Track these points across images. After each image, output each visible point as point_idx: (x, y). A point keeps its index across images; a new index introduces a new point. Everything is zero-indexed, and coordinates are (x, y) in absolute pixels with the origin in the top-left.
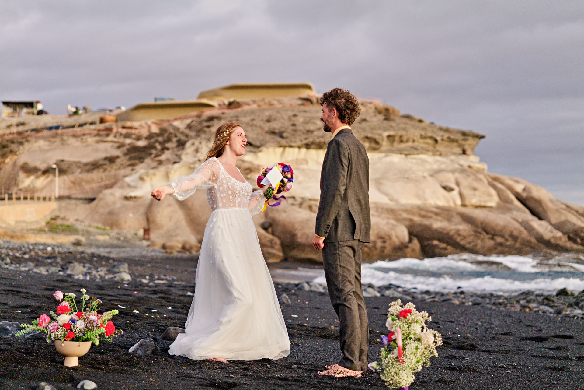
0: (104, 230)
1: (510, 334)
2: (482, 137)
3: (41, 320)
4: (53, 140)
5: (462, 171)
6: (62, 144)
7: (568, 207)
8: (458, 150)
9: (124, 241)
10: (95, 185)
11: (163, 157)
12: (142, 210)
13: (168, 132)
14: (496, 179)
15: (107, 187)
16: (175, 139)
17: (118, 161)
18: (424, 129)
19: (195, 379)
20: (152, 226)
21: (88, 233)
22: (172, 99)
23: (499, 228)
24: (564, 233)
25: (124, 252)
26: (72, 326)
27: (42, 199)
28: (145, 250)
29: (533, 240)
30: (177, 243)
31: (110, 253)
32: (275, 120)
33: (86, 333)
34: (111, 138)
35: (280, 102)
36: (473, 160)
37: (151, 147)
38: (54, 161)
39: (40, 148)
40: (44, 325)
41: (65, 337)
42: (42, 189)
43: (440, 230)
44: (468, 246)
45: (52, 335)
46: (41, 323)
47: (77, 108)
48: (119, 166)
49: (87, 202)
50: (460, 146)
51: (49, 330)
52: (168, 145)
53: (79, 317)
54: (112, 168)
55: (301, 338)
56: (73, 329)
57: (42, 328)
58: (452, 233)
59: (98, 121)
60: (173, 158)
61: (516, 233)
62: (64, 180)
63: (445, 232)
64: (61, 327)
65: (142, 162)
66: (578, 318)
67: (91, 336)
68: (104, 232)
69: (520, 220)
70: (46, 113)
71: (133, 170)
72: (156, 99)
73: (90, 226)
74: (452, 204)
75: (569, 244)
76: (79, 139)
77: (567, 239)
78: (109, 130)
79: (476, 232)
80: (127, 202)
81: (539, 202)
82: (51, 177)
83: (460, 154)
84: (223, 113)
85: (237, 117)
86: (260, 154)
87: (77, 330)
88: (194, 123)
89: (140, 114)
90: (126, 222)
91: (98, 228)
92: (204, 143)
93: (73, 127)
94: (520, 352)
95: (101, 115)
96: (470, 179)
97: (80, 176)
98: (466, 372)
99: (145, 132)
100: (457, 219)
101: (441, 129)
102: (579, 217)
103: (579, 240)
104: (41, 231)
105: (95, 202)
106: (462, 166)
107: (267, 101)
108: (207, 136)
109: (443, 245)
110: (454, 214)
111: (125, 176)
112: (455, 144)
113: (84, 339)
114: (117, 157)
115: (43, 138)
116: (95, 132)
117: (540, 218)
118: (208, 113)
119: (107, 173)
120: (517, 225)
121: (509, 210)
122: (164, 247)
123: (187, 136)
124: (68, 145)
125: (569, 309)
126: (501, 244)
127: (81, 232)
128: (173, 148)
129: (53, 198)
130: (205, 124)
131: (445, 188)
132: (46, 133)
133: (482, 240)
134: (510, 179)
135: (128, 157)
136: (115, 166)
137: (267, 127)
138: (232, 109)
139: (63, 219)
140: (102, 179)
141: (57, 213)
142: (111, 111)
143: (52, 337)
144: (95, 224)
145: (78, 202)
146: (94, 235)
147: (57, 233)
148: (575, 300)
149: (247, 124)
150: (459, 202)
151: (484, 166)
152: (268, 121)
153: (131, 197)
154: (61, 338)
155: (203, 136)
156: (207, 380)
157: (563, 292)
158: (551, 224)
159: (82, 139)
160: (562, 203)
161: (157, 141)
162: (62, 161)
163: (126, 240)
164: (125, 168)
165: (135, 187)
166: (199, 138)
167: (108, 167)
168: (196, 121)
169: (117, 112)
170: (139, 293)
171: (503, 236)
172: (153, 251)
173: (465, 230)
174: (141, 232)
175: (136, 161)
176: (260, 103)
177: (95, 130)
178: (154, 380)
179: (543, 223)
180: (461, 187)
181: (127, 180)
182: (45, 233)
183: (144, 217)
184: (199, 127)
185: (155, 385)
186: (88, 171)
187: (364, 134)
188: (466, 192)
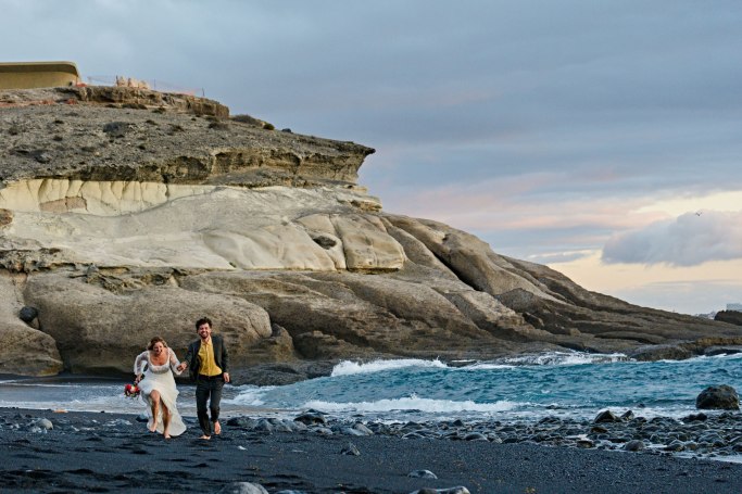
2: (370, 151)
5: (344, 210)
7: (517, 264)
8: (334, 176)
18: (276, 140)
23: (416, 306)
24: (517, 311)
29: (472, 325)
32: (24, 130)
35: (23, 97)
36: (358, 191)
43: (323, 313)
44: (370, 338)
50: (336, 167)
58: (342, 317)
61: (443, 314)
63: (331, 316)
69: (446, 291)
74: (333, 269)
75: (528, 329)
77: (523, 321)
79: (380, 314)
81: (473, 260)
83: (337, 182)
96: (358, 225)
100: (347, 294)
101: (303, 140)
102: (536, 281)
103: (541, 322)
106: (342, 202)
109: (329, 338)
110: (342, 286)
112: (328, 166)
117: (477, 288)
120: (445, 301)
121: (428, 275)
126: (421, 333)
131: (318, 241)
133: (392, 327)
137: (12, 142)
150: (342, 263)
151: (378, 202)
152: (13, 132)
158: (495, 296)
160: (509, 260)
171: (423, 320)
173: (362, 312)
179: (484, 295)
180: (345, 238)
187: (179, 153)
188: (354, 246)
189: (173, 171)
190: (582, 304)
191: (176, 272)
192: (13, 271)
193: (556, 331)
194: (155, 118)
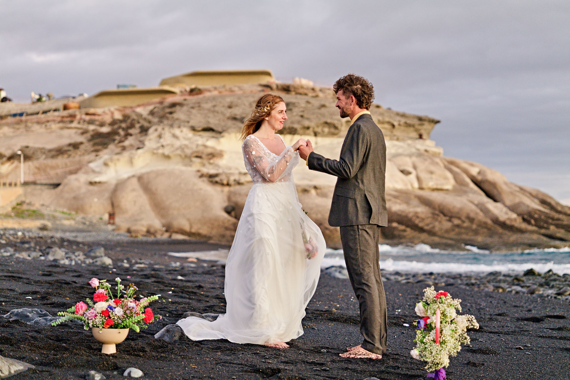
0: (69, 214)
1: (504, 314)
2: (438, 122)
3: (78, 308)
4: (17, 126)
5: (419, 155)
6: (27, 131)
7: (521, 189)
8: (415, 135)
9: (89, 226)
10: (59, 171)
11: (127, 143)
12: (107, 195)
13: (131, 119)
14: (452, 163)
15: (72, 173)
16: (138, 126)
17: (82, 147)
18: (382, 114)
19: (235, 365)
20: (117, 211)
21: (54, 217)
22: (134, 86)
23: (456, 210)
24: (519, 215)
25: (90, 236)
26: (110, 313)
27: (7, 185)
28: (110, 234)
29: (489, 222)
30: (141, 227)
31: (76, 237)
32: (236, 106)
33: (125, 320)
34: (74, 125)
35: (240, 88)
36: (429, 144)
37: (114, 133)
38: (19, 147)
39: (4, 134)
40: (81, 312)
41: (103, 325)
42: (7, 175)
43: (400, 213)
44: (426, 228)
45: (89, 322)
46: (78, 310)
47: (40, 95)
48: (83, 152)
49: (52, 187)
50: (417, 130)
51: (86, 318)
52: (131, 131)
53: (117, 304)
54: (76, 154)
55: (312, 321)
56: (111, 316)
57: (78, 316)
58: (410, 215)
59: (61, 108)
60: (137, 144)
61: (472, 215)
62: (29, 166)
63: (404, 214)
64: (100, 314)
65: (106, 148)
66: (551, 297)
67: (130, 323)
68: (69, 217)
69: (476, 202)
70: (10, 100)
71: (97, 156)
72: (118, 86)
73: (55, 211)
74: (410, 187)
75: (524, 226)
76: (44, 126)
77: (521, 220)
78: (72, 117)
79: (433, 214)
80: (91, 188)
81: (494, 185)
82: (16, 163)
83: (417, 139)
84: (185, 100)
85: (199, 103)
86: (222, 140)
87: (115, 317)
88: (156, 110)
89: (104, 101)
90: (91, 207)
91: (63, 213)
92: (167, 129)
93: (37, 113)
94: (526, 333)
95: (65, 102)
96: (427, 163)
97: (45, 162)
98: (488, 354)
99: (108, 119)
100: (415, 202)
101: (398, 114)
102: (532, 198)
103: (533, 222)
104: (7, 216)
105: (60, 188)
106: (418, 150)
107: (228, 87)
108: (170, 122)
109: (402, 227)
110: (412, 197)
111: (90, 162)
112: (412, 129)
113: (122, 326)
114: (81, 143)
115: (8, 125)
116: (59, 119)
117: (495, 201)
118: (170, 99)
119: (71, 159)
120: (474, 207)
121: (465, 192)
122: (129, 231)
123: (150, 122)
124: (32, 131)
125: (542, 289)
126: (458, 226)
127: (47, 217)
128: (136, 134)
129: (18, 183)
130: (168, 110)
131: (402, 172)
132: (10, 120)
133: (440, 222)
134: (466, 162)
135: (91, 143)
136: (79, 152)
137: (229, 113)
138: (193, 95)
139: (29, 204)
140: (66, 165)
141: (23, 199)
142: (74, 98)
143: (90, 325)
144: (61, 209)
145: (44, 188)
146: (60, 220)
147: (23, 218)
148: (544, 280)
149: (209, 110)
150: (416, 185)
151: (440, 150)
152: (230, 107)
153: (96, 183)
154: (99, 326)
155: (166, 122)
156: (247, 366)
157: (530, 273)
158: (506, 206)
159: (46, 126)
160: (516, 186)
161: (120, 127)
162: (27, 147)
163: (92, 224)
164: (89, 154)
165: (99, 173)
166: (162, 124)
167: (72, 152)
168: (158, 108)
169: (79, 99)
170: (132, 277)
171: (459, 218)
172: (118, 235)
173: (423, 213)
174: (106, 217)
175: (99, 147)
176: (221, 90)
177: (58, 116)
178: (196, 367)
179: (499, 205)
180: (419, 170)
181: (92, 165)
182: (12, 218)
183: (109, 202)
184: (161, 113)
185: (199, 372)
186: (53, 157)
187: (323, 120)
188: (423, 175)
189: (319, 130)
190: (559, 212)
191: (315, 188)
192: (223, 185)
193: (541, 227)
194: (313, 101)
